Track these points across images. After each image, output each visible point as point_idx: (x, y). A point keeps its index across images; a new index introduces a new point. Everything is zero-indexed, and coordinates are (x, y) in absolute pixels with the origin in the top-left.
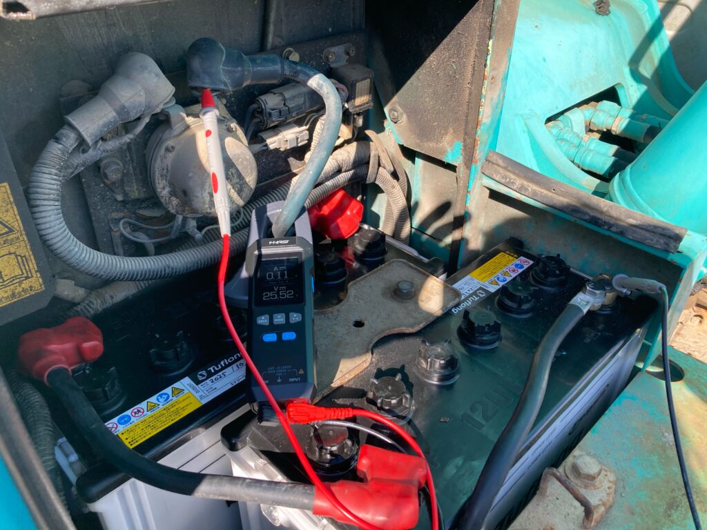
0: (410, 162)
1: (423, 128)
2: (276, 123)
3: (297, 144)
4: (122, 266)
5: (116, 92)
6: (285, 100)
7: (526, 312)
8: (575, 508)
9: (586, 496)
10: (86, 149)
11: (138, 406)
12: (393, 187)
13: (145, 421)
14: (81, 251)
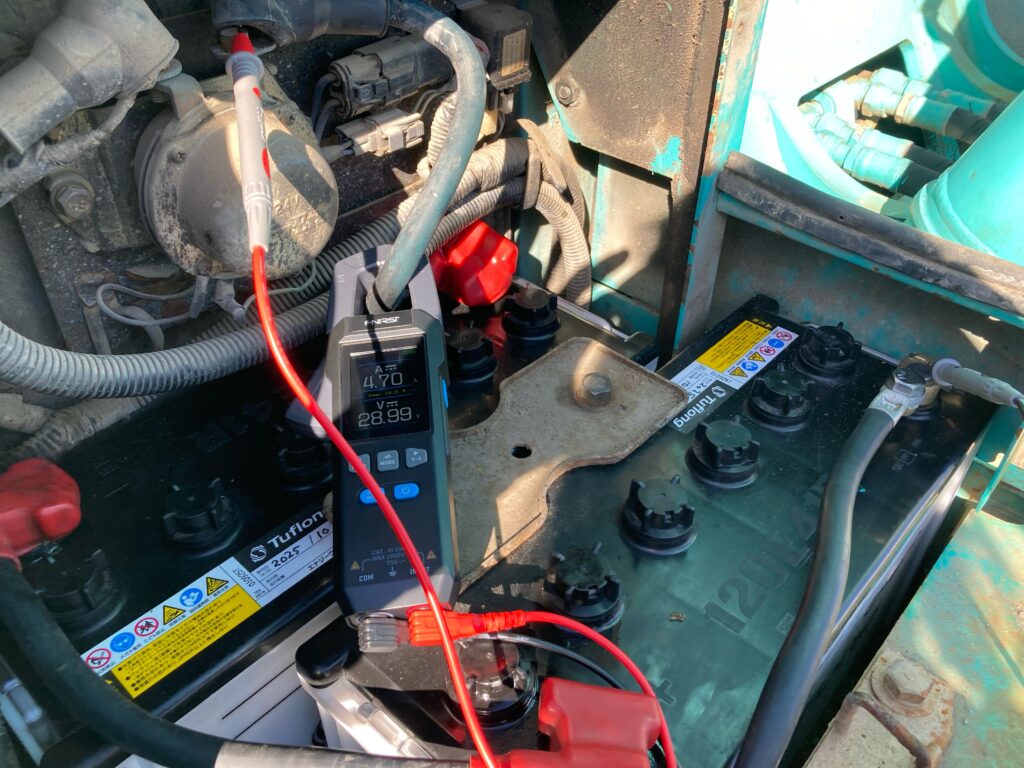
0: (587, 173)
1: (612, 116)
2: (368, 108)
3: (405, 144)
4: (103, 372)
5: (62, 50)
6: (381, 66)
7: (795, 422)
8: (893, 750)
9: (908, 729)
10: (16, 159)
11: (148, 614)
12: (565, 214)
13: (160, 642)
14: (18, 351)
